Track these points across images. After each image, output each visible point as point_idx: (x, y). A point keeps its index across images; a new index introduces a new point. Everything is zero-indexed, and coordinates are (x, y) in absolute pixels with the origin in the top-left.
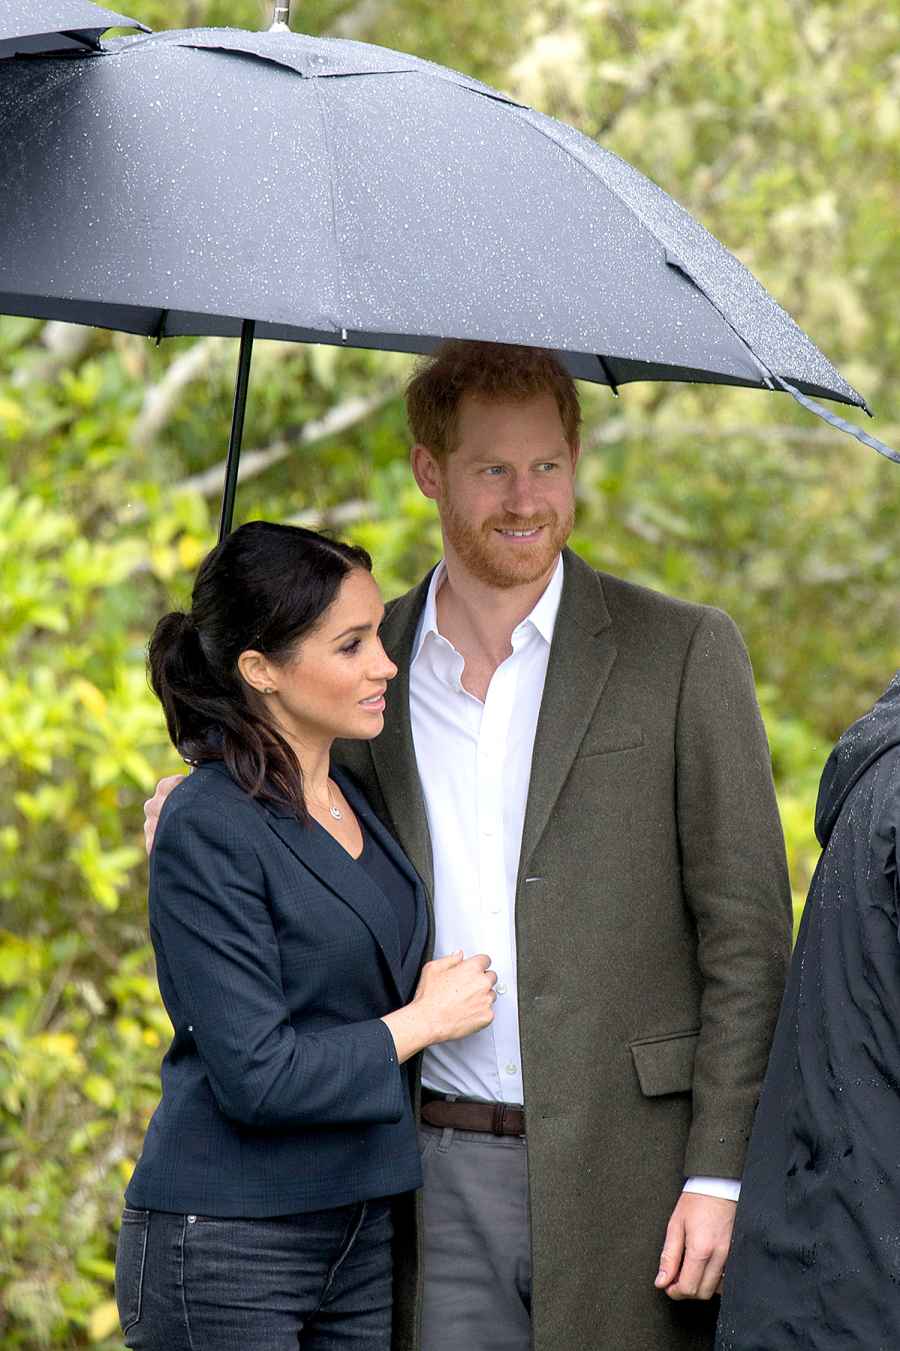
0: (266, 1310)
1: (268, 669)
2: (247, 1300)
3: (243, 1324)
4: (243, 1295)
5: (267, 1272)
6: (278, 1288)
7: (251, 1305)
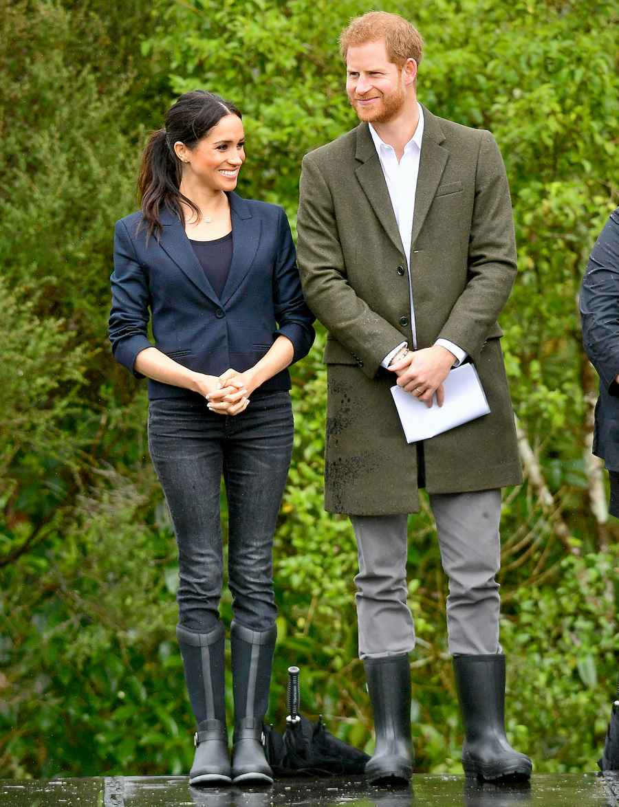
0: (176, 437)
1: (186, 151)
2: (167, 433)
3: (166, 443)
4: (165, 431)
5: (177, 421)
6: (182, 428)
7: (170, 435)
